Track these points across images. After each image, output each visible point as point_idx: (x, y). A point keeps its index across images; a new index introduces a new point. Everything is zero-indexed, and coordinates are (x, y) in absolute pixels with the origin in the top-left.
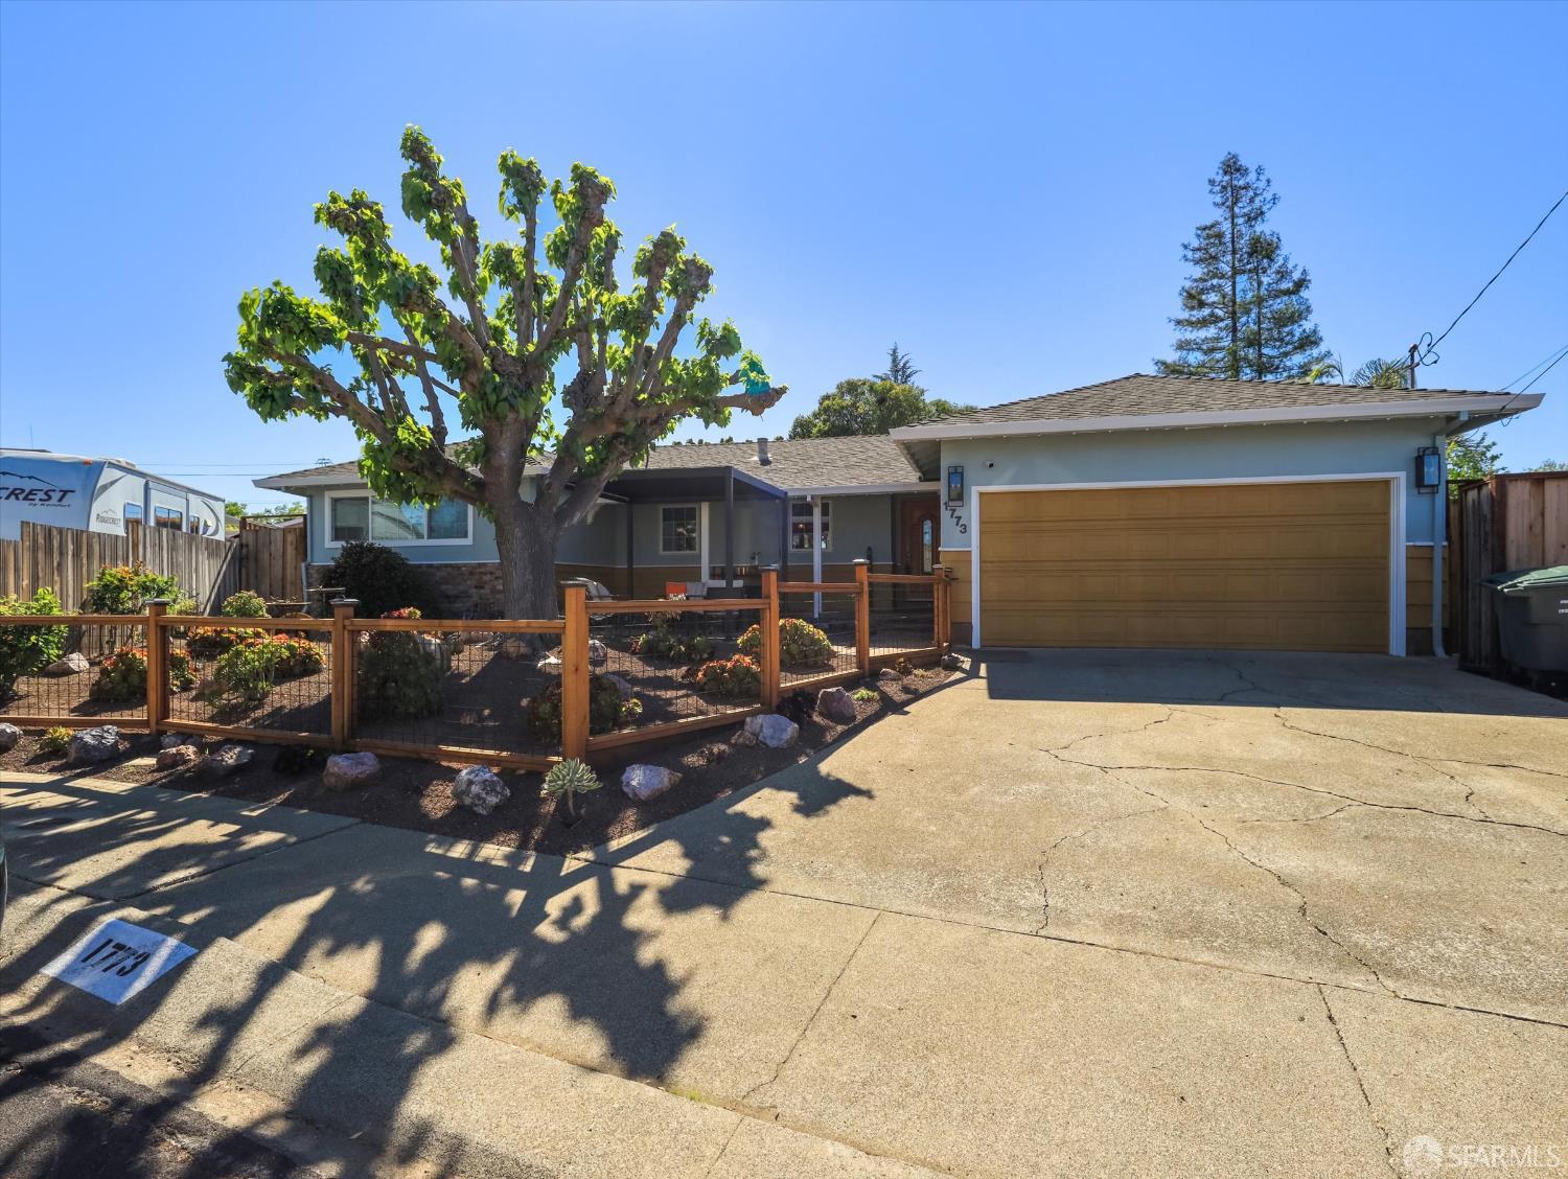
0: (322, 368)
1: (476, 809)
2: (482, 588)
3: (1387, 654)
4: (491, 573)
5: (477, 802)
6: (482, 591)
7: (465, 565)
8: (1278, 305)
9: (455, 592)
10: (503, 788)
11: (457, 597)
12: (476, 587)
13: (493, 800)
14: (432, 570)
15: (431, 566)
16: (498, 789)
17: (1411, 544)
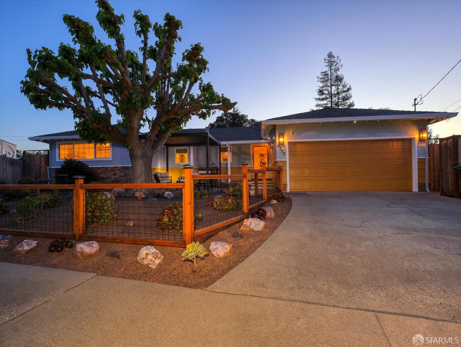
0: (63, 87)
1: (150, 266)
2: (116, 175)
3: (412, 191)
4: (119, 170)
5: (151, 263)
6: (116, 176)
7: (109, 167)
8: (344, 94)
9: (106, 177)
10: (161, 256)
11: (106, 178)
12: (113, 175)
13: (157, 261)
14: (97, 169)
15: (97, 168)
16: (159, 256)
17: (419, 158)
